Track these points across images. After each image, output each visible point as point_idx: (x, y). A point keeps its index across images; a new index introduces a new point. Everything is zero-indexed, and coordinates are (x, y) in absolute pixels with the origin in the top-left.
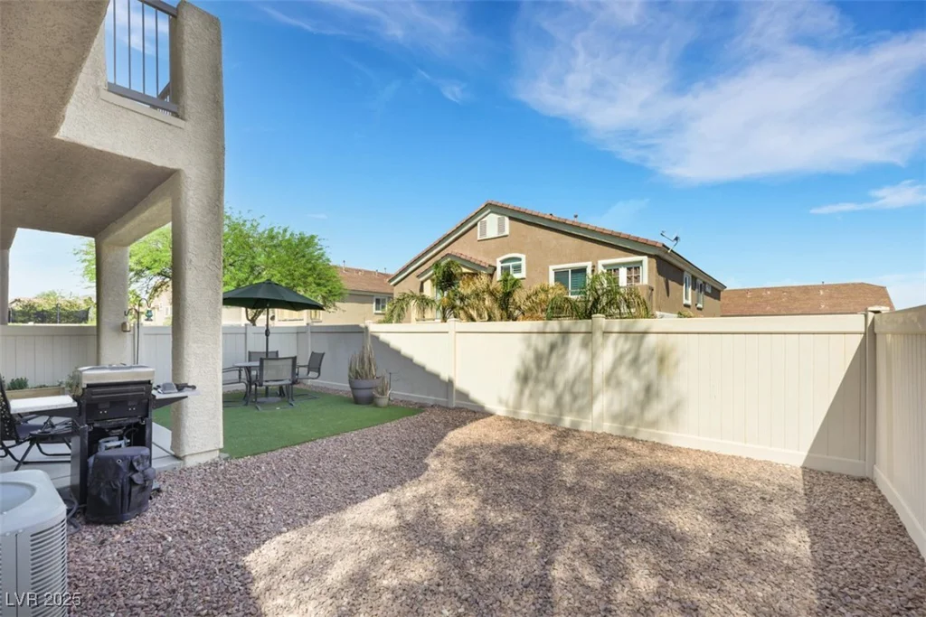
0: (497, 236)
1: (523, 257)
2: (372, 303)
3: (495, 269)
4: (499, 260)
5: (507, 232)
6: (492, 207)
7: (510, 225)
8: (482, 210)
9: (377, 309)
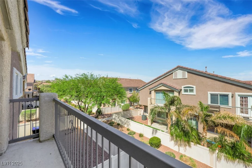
0: (182, 78)
1: (194, 87)
2: (129, 91)
3: (181, 90)
4: (183, 87)
5: (186, 77)
6: (179, 68)
7: (188, 75)
8: (175, 69)
9: (130, 92)
